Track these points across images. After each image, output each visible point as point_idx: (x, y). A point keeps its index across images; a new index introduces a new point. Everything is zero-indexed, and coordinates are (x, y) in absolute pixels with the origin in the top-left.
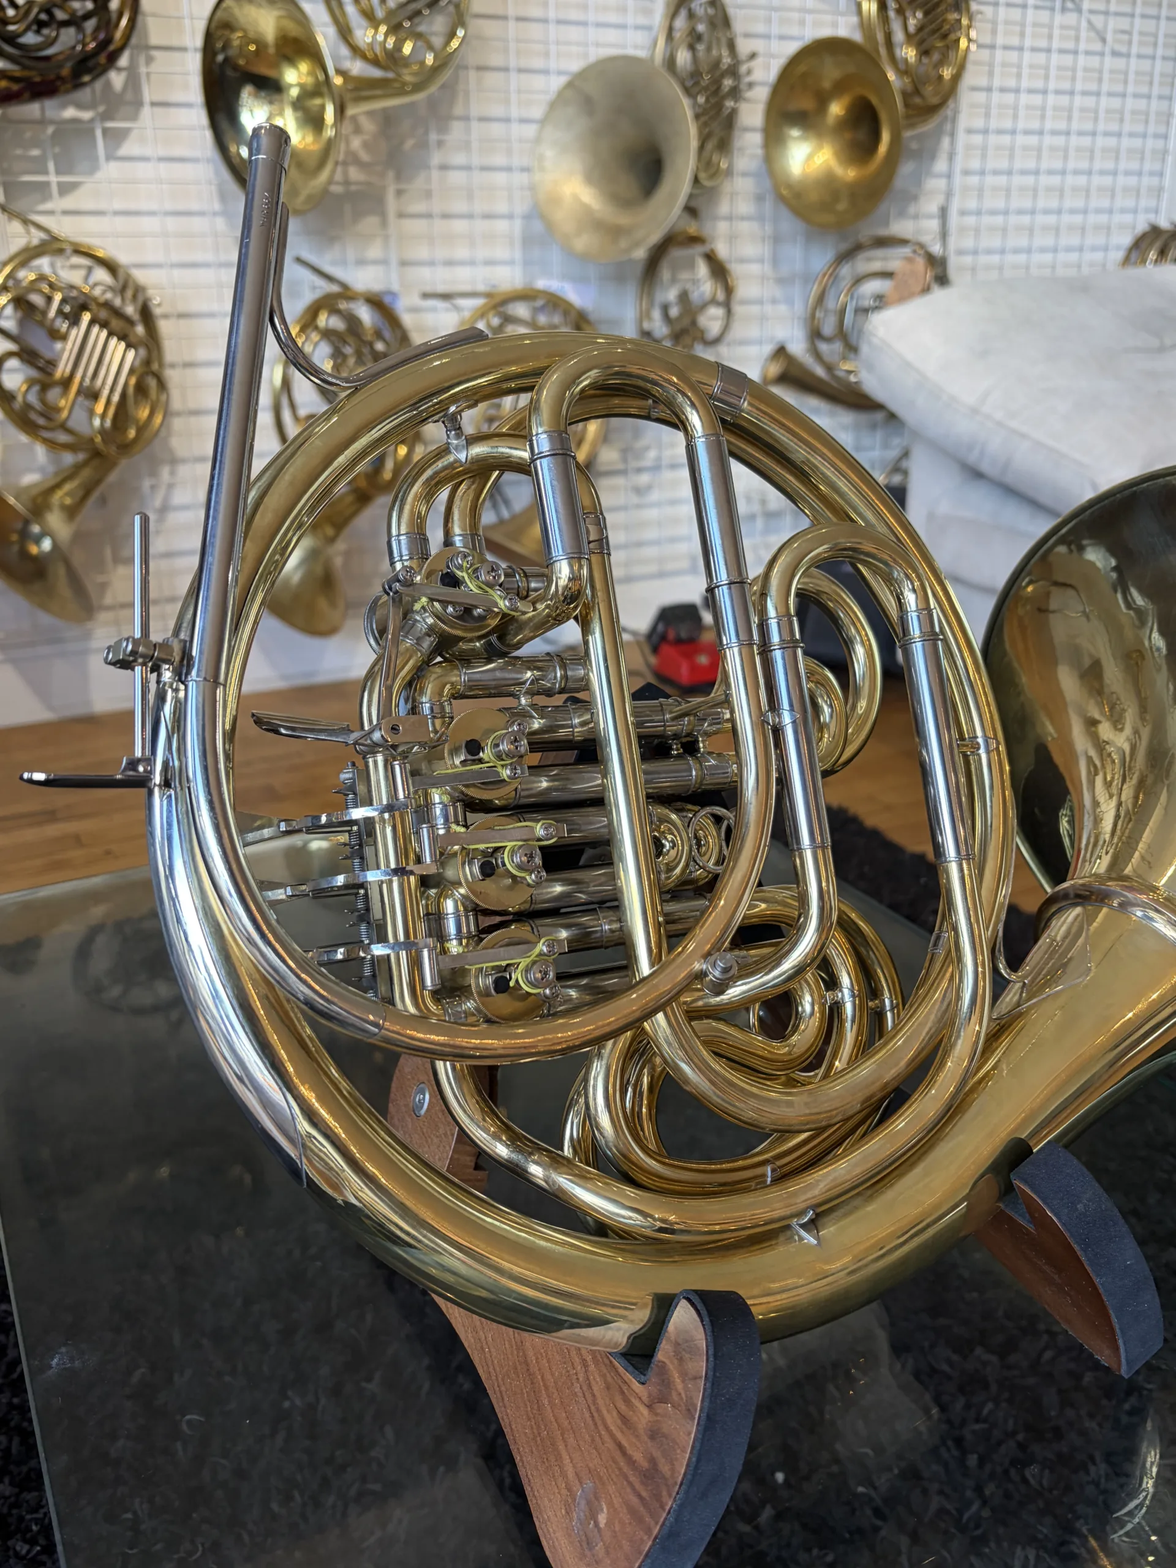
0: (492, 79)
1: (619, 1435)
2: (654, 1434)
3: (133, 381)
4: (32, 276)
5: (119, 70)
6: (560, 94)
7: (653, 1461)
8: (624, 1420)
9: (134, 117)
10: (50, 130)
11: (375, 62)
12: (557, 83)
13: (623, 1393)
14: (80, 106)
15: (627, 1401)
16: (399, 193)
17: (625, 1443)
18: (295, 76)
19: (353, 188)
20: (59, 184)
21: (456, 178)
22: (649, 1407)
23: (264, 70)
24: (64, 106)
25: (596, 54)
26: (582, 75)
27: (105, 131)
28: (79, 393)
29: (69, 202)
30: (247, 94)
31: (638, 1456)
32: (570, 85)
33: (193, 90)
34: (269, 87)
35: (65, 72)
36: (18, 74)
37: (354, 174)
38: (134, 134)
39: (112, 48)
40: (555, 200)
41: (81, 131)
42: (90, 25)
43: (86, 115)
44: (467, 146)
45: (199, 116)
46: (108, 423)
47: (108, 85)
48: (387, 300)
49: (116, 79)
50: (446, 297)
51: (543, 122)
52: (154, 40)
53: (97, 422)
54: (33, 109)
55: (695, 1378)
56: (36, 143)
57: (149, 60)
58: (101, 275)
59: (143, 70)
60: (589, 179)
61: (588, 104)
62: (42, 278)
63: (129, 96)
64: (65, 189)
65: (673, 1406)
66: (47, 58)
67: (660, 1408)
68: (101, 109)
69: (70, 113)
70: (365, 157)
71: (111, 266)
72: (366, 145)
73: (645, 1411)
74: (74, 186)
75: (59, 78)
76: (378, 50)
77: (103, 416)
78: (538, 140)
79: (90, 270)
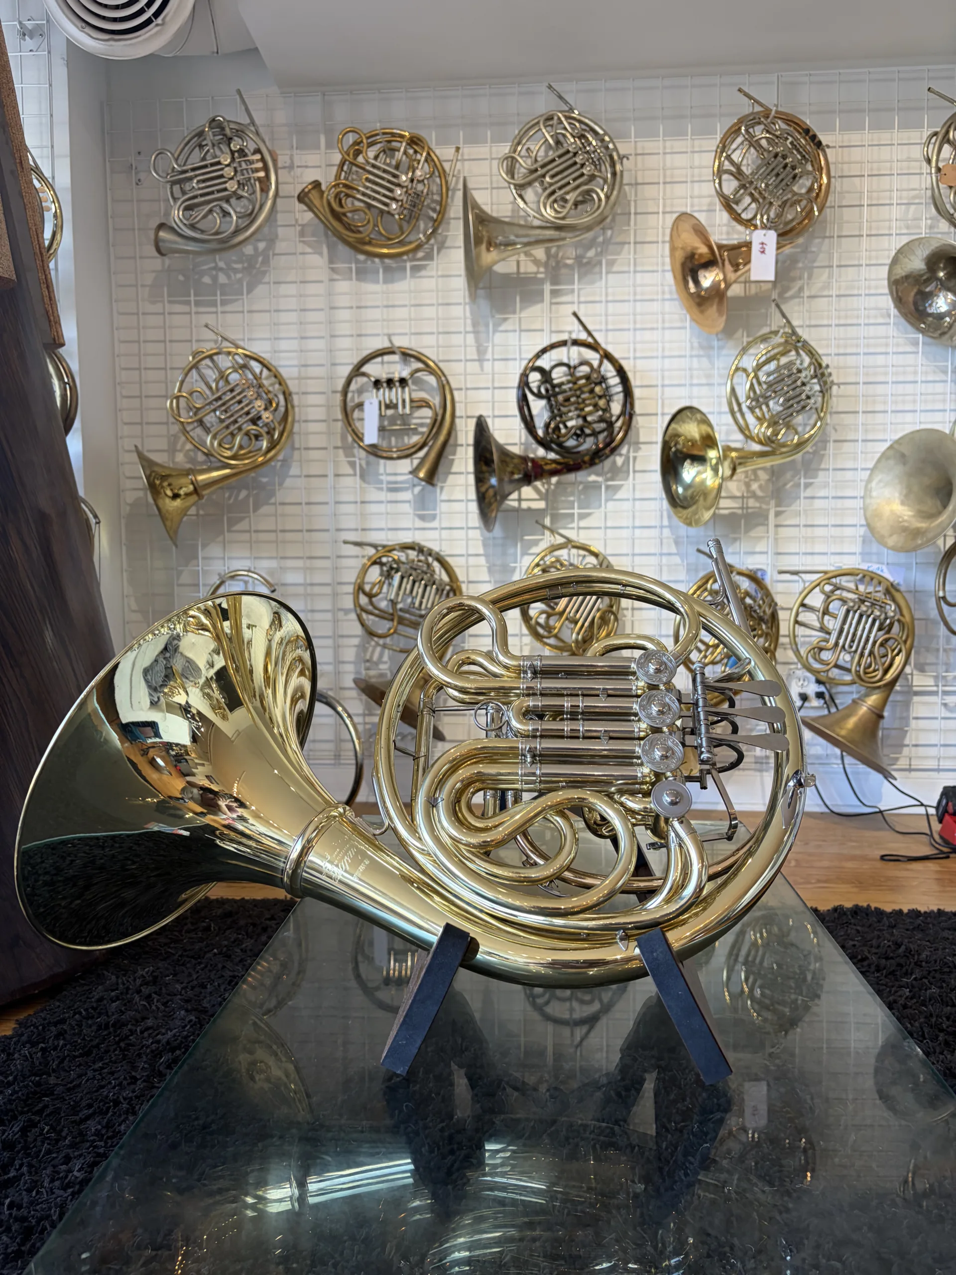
0: (847, 447)
3: (598, 615)
4: (553, 559)
5: (621, 455)
6: (884, 455)
9: (627, 478)
10: (581, 487)
11: (760, 443)
12: (884, 446)
14: (598, 475)
16: (778, 514)
18: (712, 454)
19: (750, 511)
20: (579, 514)
21: (818, 503)
23: (696, 452)
24: (589, 475)
25: (909, 429)
26: (898, 442)
27: (608, 487)
28: (567, 619)
29: (583, 524)
30: (687, 464)
32: (891, 447)
33: (655, 463)
34: (700, 459)
35: (587, 458)
36: (562, 461)
37: (752, 503)
38: (624, 489)
39: (613, 445)
40: (878, 515)
41: (596, 486)
42: (601, 437)
43: (600, 479)
44: (826, 485)
45: (657, 477)
46: (580, 637)
47: (614, 462)
48: (759, 574)
49: (619, 461)
50: (796, 573)
51: (873, 470)
52: (642, 439)
53: (574, 636)
54: (571, 477)
56: (572, 494)
57: (637, 450)
58: (592, 560)
59: (632, 455)
60: (903, 503)
61: (902, 458)
62: (558, 561)
63: (625, 468)
64: (582, 517)
66: (578, 452)
68: (609, 475)
69: (593, 478)
70: (759, 493)
71: (596, 555)
72: (760, 487)
74: (589, 515)
75: (584, 462)
76: (761, 436)
77: (578, 634)
78: (869, 480)
79: (584, 556)
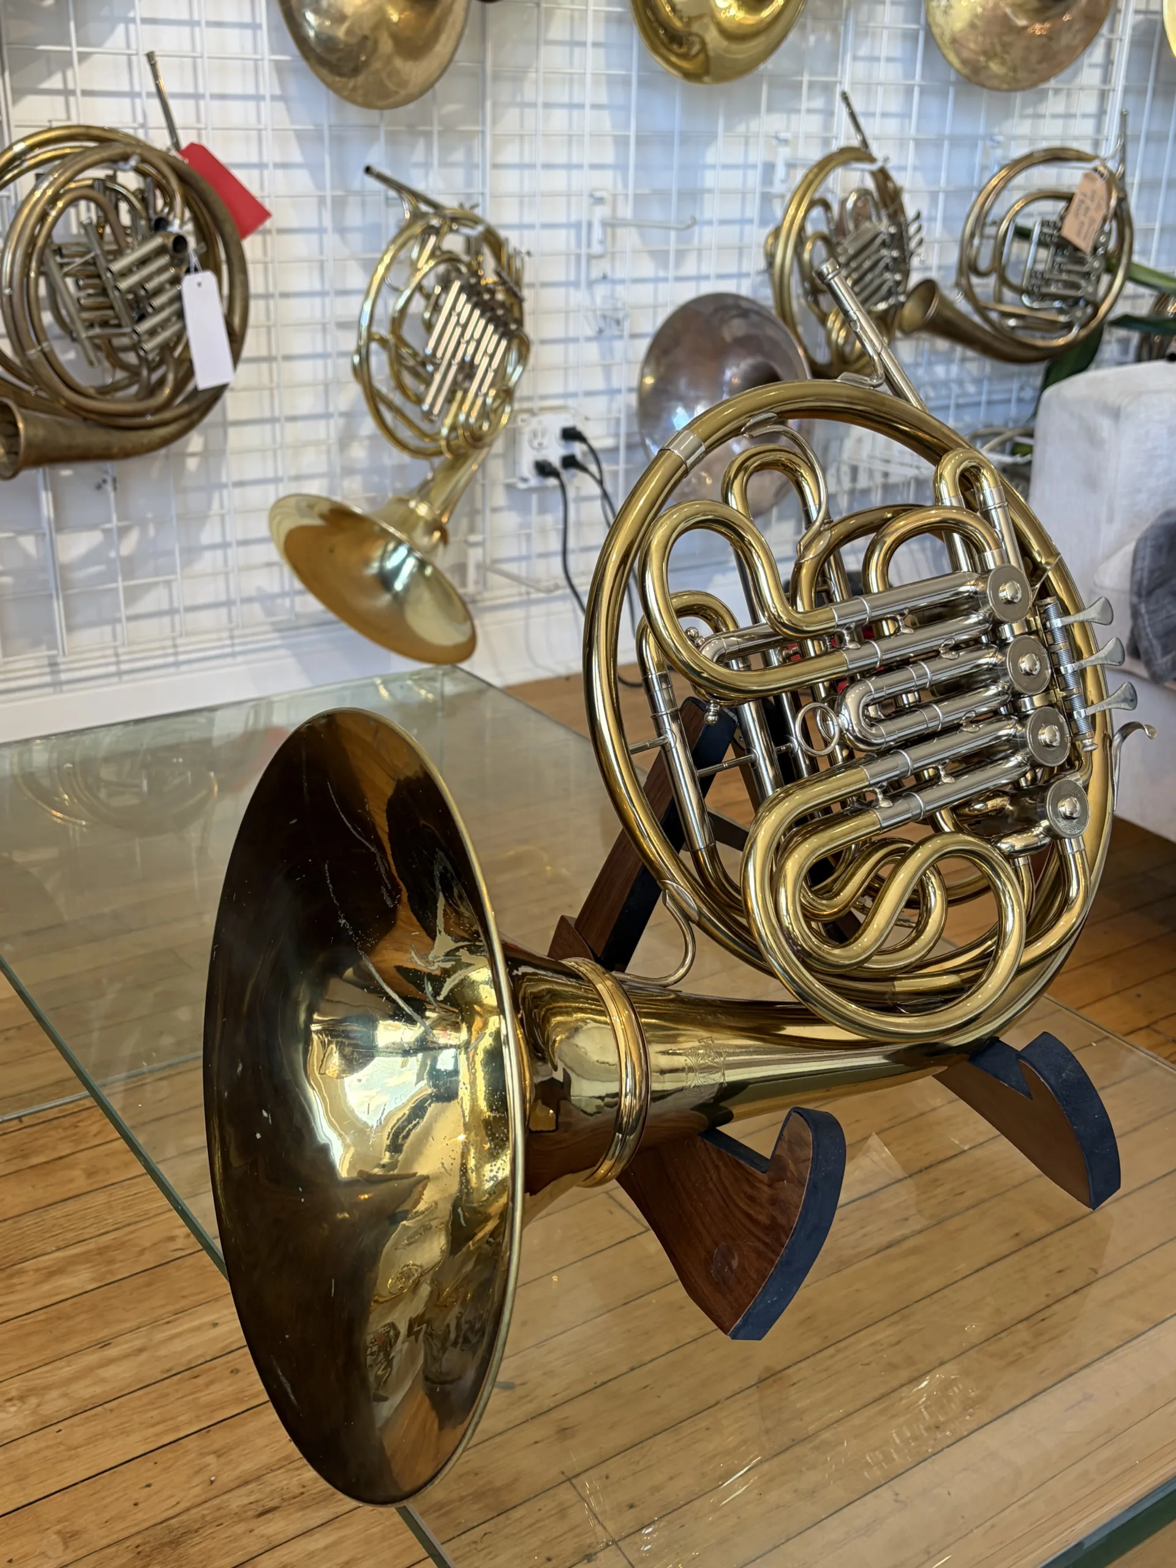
1: (746, 1208)
2: (774, 1202)
7: (773, 1218)
8: (752, 1199)
13: (748, 1181)
15: (753, 1186)
17: (751, 1212)
22: (770, 1186)
31: (763, 1219)
55: (804, 1161)
65: (789, 1182)
67: (778, 1185)
73: (766, 1188)
